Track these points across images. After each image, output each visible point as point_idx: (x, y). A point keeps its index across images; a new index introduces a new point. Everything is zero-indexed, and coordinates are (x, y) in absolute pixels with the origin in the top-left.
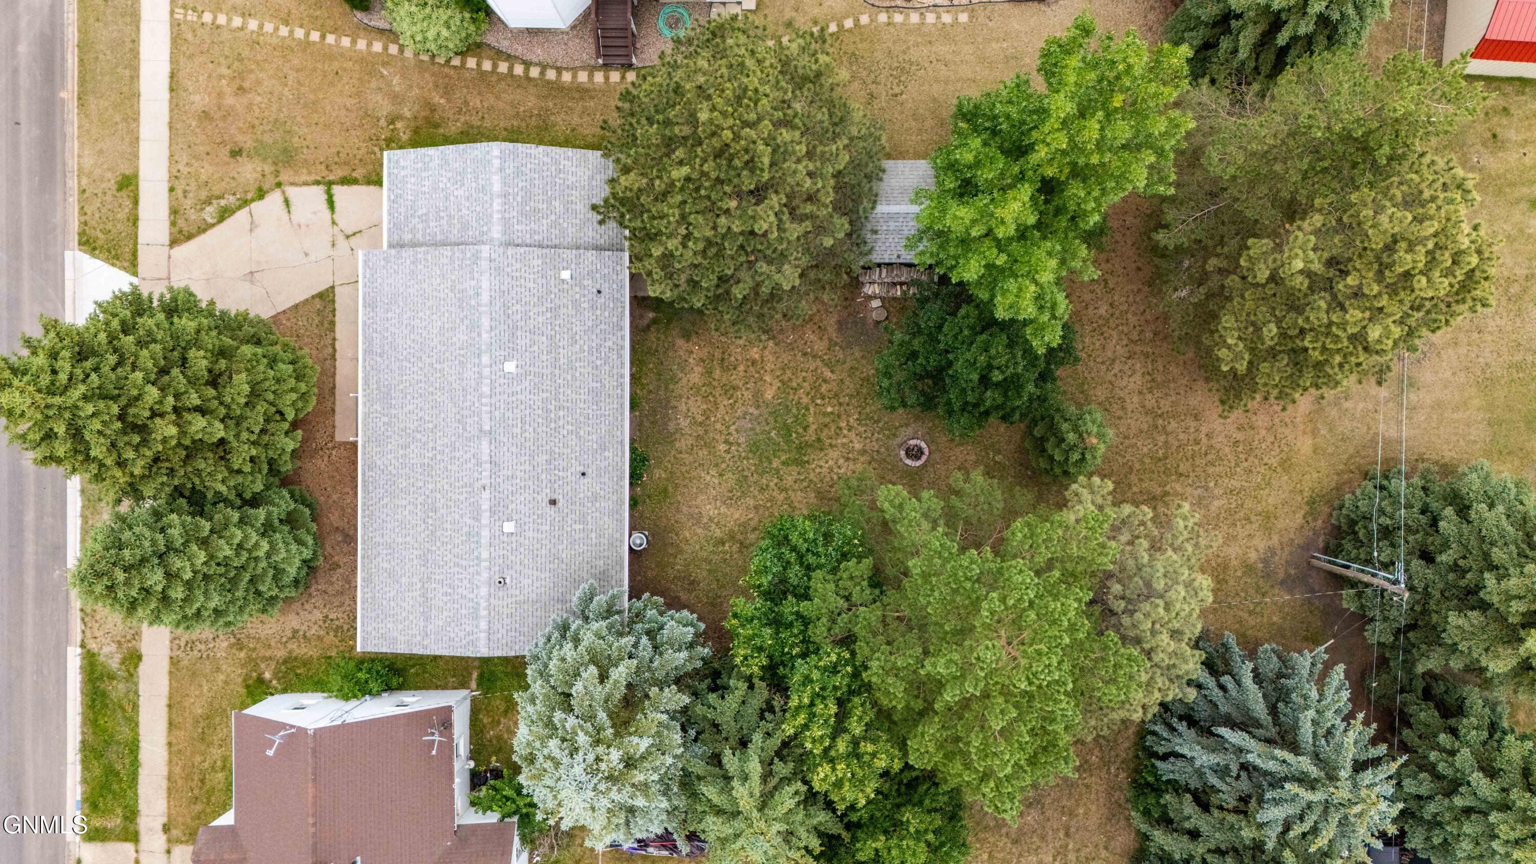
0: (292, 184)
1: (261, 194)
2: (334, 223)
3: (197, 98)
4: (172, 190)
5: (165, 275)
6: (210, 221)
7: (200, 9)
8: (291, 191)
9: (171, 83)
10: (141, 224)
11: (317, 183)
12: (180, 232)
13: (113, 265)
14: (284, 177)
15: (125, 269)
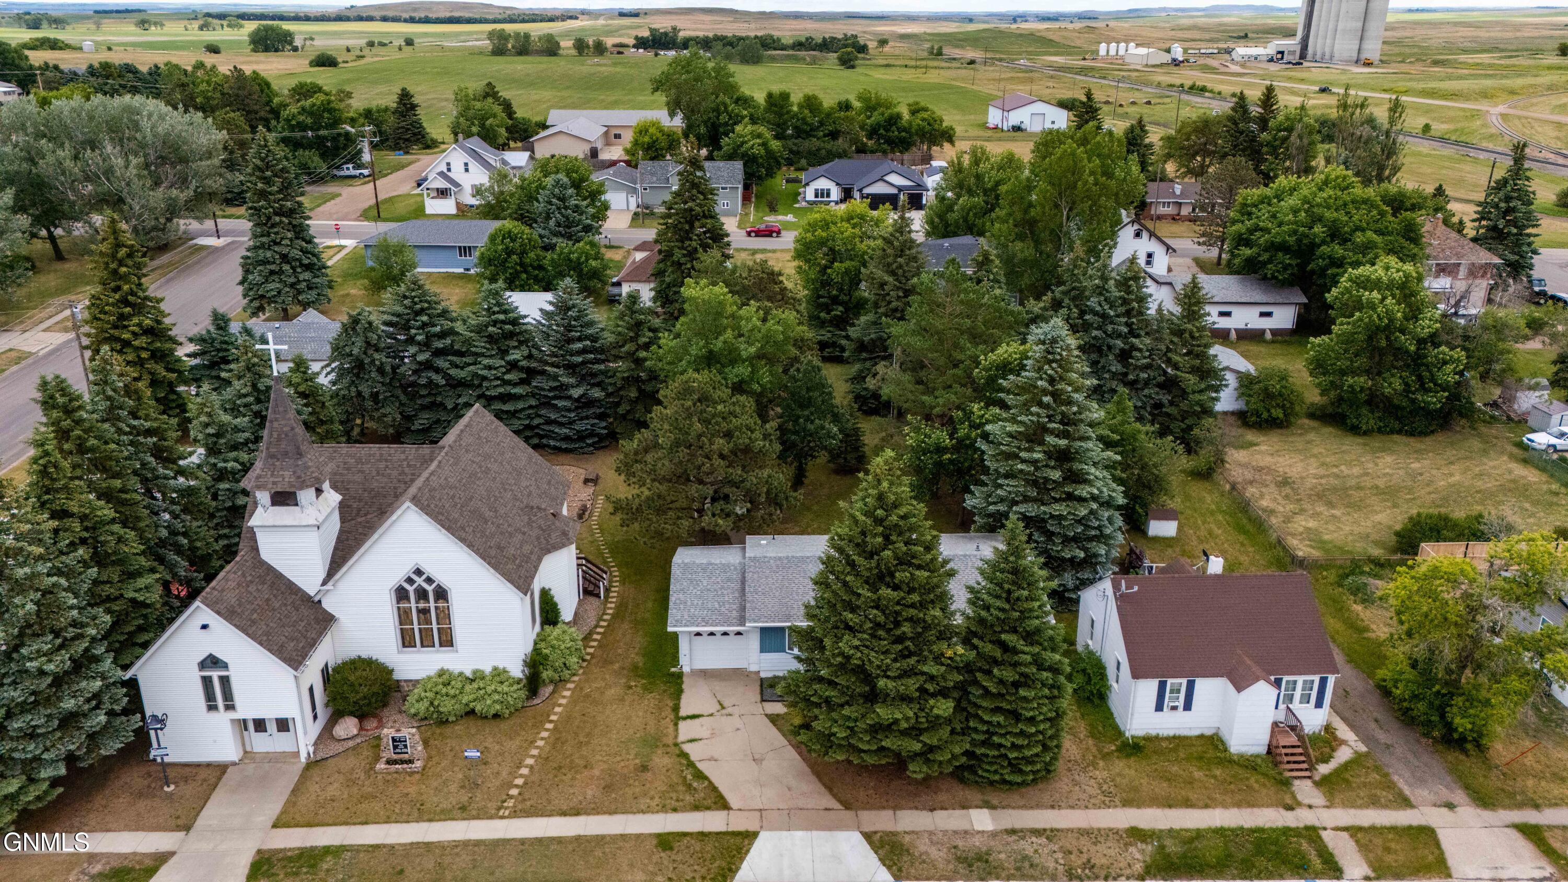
0: (676, 737)
1: (685, 755)
2: (711, 715)
3: (590, 793)
4: (675, 810)
5: (758, 814)
6: (706, 783)
7: (504, 797)
8: (681, 738)
9: (571, 815)
10: (707, 829)
11: (676, 724)
12: (715, 803)
13: (748, 851)
14: (670, 741)
15: (751, 844)
